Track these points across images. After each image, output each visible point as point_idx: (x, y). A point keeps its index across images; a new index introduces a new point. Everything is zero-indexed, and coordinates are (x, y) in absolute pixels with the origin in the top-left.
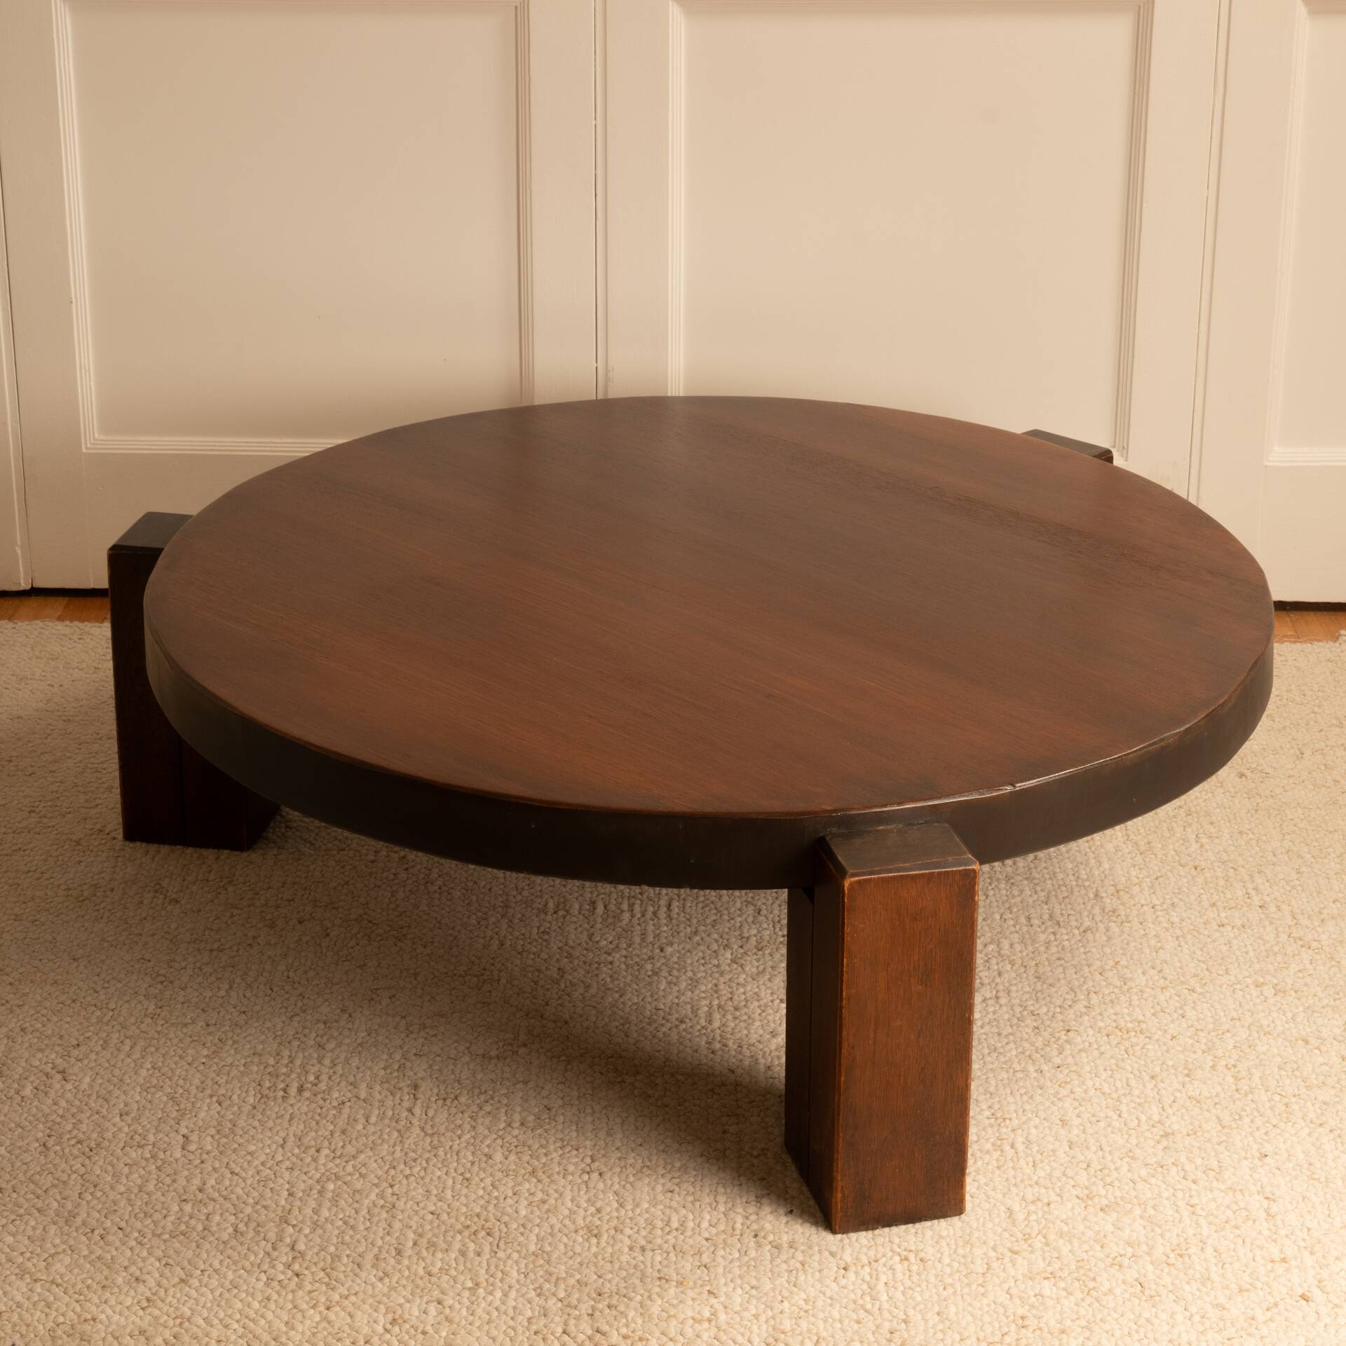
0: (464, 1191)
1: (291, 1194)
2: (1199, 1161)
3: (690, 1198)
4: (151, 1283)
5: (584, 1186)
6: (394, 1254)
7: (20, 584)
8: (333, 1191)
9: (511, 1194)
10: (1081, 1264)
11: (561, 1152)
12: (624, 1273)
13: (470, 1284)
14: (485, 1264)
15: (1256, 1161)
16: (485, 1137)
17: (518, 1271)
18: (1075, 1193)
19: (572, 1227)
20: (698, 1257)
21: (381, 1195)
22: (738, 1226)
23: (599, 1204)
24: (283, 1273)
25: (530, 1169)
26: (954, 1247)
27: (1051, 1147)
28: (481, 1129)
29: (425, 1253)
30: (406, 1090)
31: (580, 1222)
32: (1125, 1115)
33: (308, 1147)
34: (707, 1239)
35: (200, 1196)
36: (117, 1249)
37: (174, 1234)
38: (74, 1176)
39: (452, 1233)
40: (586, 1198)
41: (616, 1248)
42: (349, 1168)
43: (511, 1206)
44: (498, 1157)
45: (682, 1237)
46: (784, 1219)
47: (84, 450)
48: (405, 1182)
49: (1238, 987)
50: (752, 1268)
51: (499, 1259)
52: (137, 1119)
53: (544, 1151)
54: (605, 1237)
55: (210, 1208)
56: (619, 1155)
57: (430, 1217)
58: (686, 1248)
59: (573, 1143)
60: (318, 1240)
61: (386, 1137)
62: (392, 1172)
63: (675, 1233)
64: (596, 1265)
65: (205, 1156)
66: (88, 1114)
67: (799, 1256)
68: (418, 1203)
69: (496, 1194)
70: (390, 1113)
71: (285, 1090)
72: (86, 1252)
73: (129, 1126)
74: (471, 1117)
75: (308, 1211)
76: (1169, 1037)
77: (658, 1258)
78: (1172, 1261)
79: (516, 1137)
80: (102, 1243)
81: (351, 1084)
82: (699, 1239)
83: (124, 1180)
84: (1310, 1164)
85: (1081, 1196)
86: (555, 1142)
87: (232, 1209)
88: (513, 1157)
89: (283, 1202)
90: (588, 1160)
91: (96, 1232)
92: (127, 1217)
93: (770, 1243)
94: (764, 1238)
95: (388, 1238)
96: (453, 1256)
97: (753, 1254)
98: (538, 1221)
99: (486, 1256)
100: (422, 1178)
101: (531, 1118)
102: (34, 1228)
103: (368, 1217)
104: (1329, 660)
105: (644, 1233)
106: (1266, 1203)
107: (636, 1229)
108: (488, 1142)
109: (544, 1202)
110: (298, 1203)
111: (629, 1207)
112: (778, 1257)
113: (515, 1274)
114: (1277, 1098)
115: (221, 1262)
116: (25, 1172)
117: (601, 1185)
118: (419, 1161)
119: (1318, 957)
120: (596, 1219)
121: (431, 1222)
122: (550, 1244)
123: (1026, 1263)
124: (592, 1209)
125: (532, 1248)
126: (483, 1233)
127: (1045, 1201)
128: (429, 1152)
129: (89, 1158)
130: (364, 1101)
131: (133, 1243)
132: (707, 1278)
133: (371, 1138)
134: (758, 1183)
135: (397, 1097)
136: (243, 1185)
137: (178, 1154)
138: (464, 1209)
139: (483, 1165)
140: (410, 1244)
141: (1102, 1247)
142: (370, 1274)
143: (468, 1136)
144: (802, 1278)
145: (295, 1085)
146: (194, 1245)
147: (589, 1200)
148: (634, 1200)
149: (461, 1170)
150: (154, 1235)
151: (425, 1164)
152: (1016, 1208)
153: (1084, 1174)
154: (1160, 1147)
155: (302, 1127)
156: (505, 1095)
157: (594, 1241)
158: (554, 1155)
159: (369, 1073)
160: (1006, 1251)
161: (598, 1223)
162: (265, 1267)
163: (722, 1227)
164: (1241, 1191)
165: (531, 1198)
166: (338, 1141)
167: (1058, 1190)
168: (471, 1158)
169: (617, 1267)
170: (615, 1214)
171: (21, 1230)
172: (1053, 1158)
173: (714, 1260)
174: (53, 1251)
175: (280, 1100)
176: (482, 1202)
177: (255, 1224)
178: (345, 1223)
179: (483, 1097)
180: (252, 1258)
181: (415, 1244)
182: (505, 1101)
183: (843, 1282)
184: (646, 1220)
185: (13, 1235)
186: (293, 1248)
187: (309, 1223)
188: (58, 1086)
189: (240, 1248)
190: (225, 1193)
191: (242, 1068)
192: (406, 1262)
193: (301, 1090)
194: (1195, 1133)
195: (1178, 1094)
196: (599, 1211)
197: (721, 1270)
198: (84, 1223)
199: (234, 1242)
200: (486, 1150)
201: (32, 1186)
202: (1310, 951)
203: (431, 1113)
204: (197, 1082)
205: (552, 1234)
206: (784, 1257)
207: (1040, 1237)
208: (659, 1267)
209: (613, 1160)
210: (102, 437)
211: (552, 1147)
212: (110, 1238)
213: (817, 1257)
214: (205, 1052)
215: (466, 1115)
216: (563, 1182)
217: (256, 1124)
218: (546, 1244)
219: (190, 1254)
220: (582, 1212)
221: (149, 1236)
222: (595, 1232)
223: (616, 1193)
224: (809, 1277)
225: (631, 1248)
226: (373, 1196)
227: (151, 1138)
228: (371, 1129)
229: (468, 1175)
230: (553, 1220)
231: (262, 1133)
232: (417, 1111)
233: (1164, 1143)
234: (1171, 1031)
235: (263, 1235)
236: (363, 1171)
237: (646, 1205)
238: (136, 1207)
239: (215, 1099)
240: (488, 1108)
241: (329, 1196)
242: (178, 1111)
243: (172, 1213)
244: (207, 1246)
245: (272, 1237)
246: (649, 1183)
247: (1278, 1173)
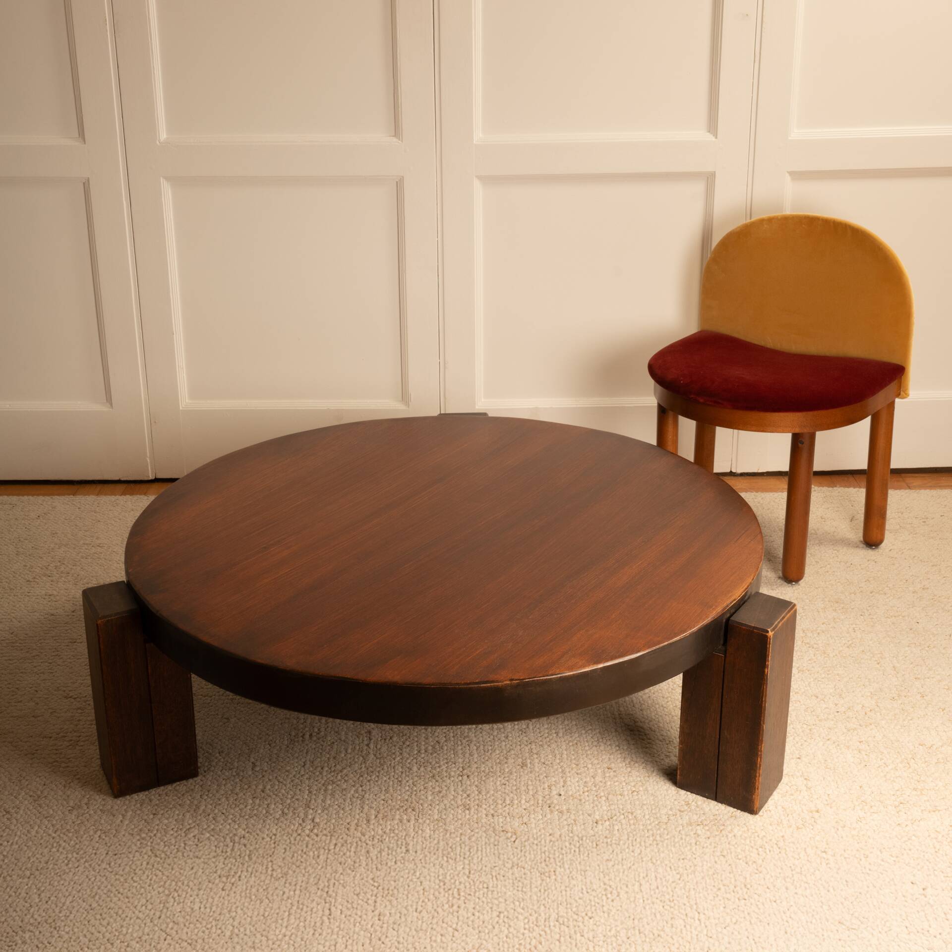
0: (399, 788)
1: (310, 792)
5: (460, 783)
6: (365, 822)
7: (149, 477)
8: (332, 789)
9: (423, 789)
10: (716, 817)
11: (446, 765)
12: (484, 829)
14: (412, 826)
16: (408, 759)
17: (430, 829)
19: (456, 805)
20: (521, 819)
21: (357, 791)
22: (540, 802)
23: (468, 792)
25: (431, 775)
28: (405, 755)
29: (381, 822)
30: (365, 735)
31: (460, 802)
33: (317, 767)
34: (525, 809)
35: (263, 794)
36: (222, 825)
37: (251, 816)
38: (197, 786)
39: (394, 810)
40: (461, 789)
41: (479, 815)
42: (339, 777)
43: (423, 795)
44: (415, 769)
45: (512, 808)
47: (181, 408)
48: (368, 783)
50: (549, 824)
51: (420, 823)
52: (228, 755)
53: (438, 765)
54: (473, 810)
55: (269, 801)
56: (476, 766)
57: (383, 802)
58: (515, 814)
59: (452, 760)
60: (326, 817)
61: (357, 760)
62: (361, 779)
63: (508, 807)
64: (469, 824)
65: (264, 773)
67: (573, 817)
68: (376, 795)
69: (415, 789)
70: (358, 748)
71: (302, 737)
72: (205, 827)
73: (224, 759)
74: (399, 748)
75: (320, 801)
77: (501, 820)
79: (423, 758)
80: (214, 822)
81: (337, 732)
82: (520, 809)
83: (223, 787)
84: (825, 761)
86: (443, 760)
87: (280, 801)
88: (422, 769)
89: (306, 797)
90: (461, 769)
91: (211, 816)
92: (226, 807)
93: (557, 810)
94: (554, 808)
95: (361, 814)
96: (396, 822)
97: (549, 816)
98: (437, 802)
99: (412, 822)
100: (377, 781)
101: (430, 748)
102: (178, 815)
103: (350, 803)
105: (492, 807)
106: (805, 782)
107: (488, 805)
108: (409, 761)
109: (440, 792)
110: (314, 797)
111: (484, 794)
112: (562, 817)
113: (428, 831)
114: (805, 726)
115: (277, 830)
117: (468, 783)
118: (374, 772)
119: (817, 652)
120: (467, 800)
121: (383, 804)
122: (445, 814)
123: (687, 818)
124: (465, 795)
125: (436, 817)
126: (410, 810)
128: (379, 767)
129: (204, 776)
130: (344, 741)
131: (230, 821)
132: (527, 830)
133: (349, 761)
135: (361, 739)
136: (285, 788)
137: (250, 773)
138: (399, 797)
139: (408, 773)
140: (373, 817)
143: (399, 758)
144: (575, 828)
145: (308, 734)
146: (262, 821)
147: (463, 791)
148: (486, 789)
149: (396, 776)
150: (241, 816)
151: (378, 774)
155: (313, 756)
156: (416, 736)
157: (467, 812)
158: (444, 767)
159: (345, 726)
161: (469, 802)
162: (299, 832)
163: (532, 802)
164: (792, 775)
165: (433, 791)
166: (332, 762)
168: (401, 770)
169: (480, 826)
170: (477, 797)
171: (171, 816)
173: (529, 820)
174: (188, 827)
175: (301, 742)
176: (408, 793)
177: (292, 809)
178: (339, 806)
179: (404, 738)
180: (292, 827)
181: (376, 817)
182: (416, 739)
183: (596, 830)
184: (493, 800)
185: (167, 819)
186: (313, 821)
187: (320, 807)
189: (285, 822)
190: (276, 792)
191: (280, 726)
192: (372, 827)
193: (311, 735)
196: (468, 796)
197: (533, 826)
198: (204, 811)
199: (282, 819)
200: (408, 765)
201: (176, 792)
202: (813, 650)
203: (379, 747)
204: (257, 734)
205: (445, 809)
206: (564, 817)
207: (693, 803)
208: (501, 825)
209: (473, 769)
210: (190, 402)
211: (442, 763)
212: (219, 819)
213: (581, 817)
215: (397, 747)
216: (448, 781)
217: (290, 755)
218: (443, 815)
219: (260, 826)
220: (460, 797)
221: (238, 816)
222: (468, 807)
223: (476, 786)
224: (578, 827)
225: (487, 815)
226: (352, 792)
227: (236, 764)
228: (349, 756)
229: (400, 779)
230: (446, 802)
231: (293, 760)
232: (372, 746)
235: (297, 814)
236: (346, 778)
237: (492, 792)
238: (230, 802)
239: (267, 743)
240: (408, 743)
241: (330, 792)
242: (248, 750)
243: (249, 804)
244: (269, 821)
245: (302, 815)
246: (493, 781)
247: (810, 765)
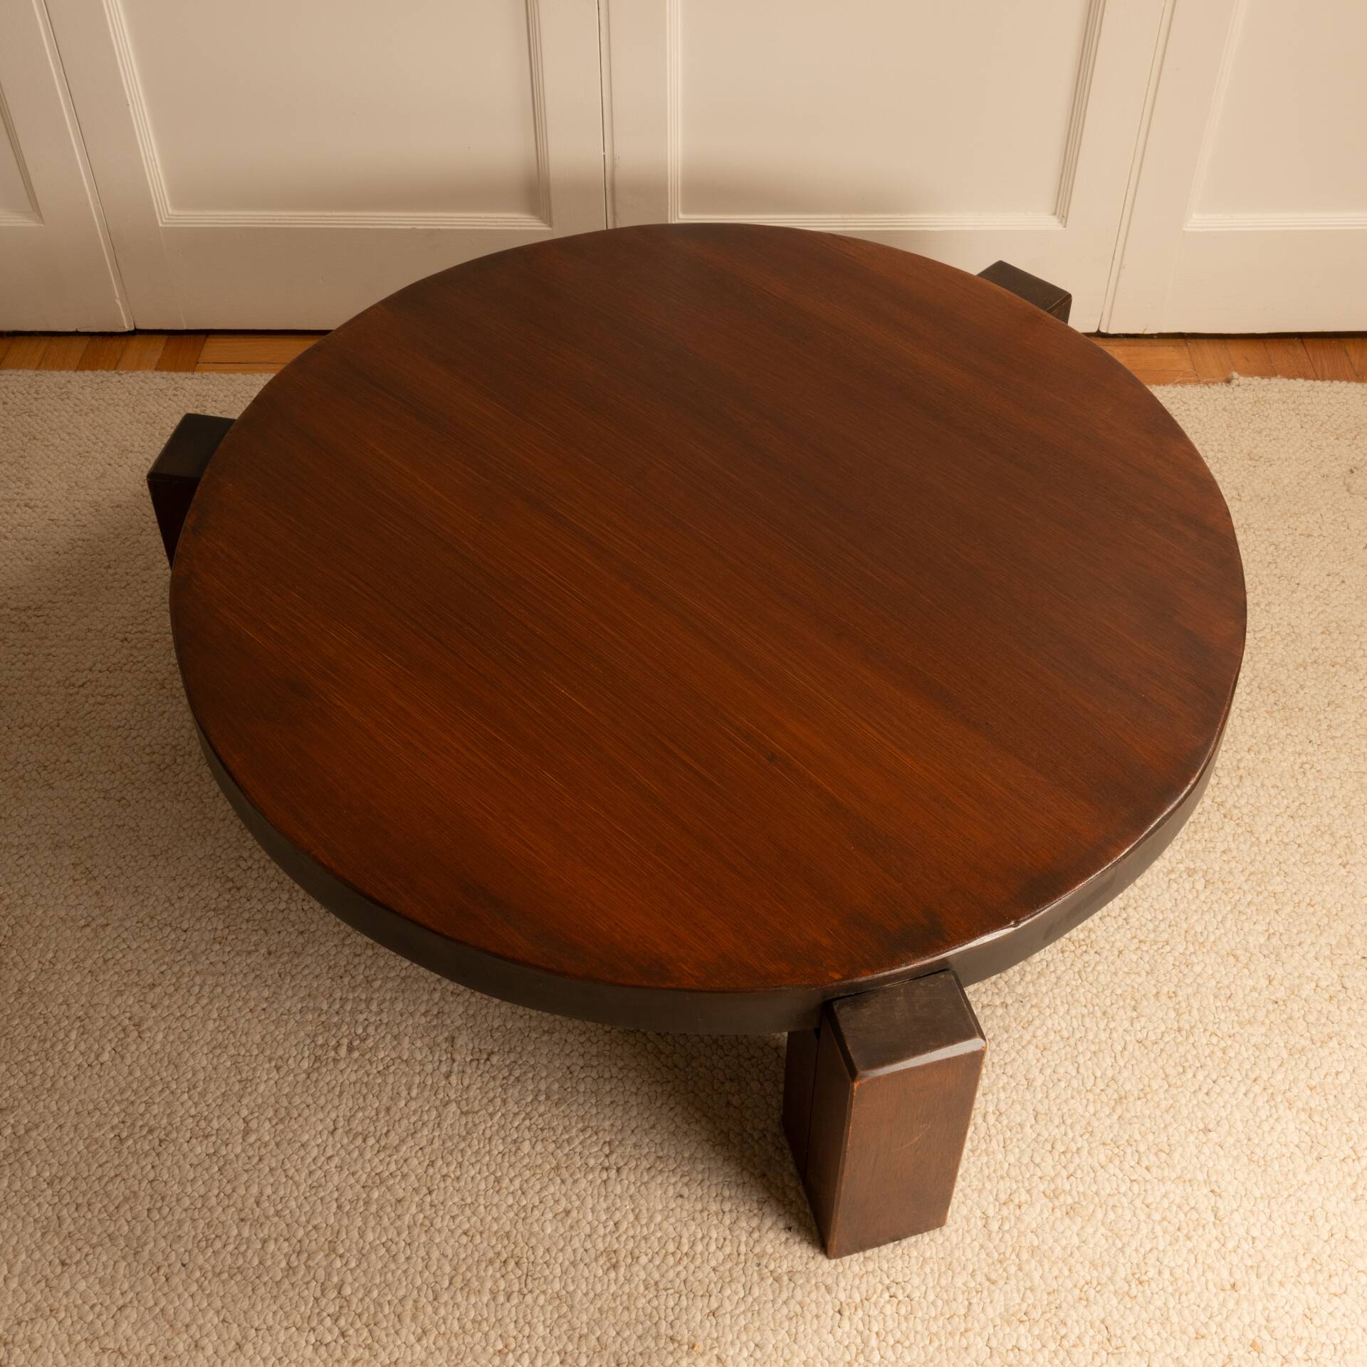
0: (496, 1198)
1: (339, 1207)
2: (1151, 1137)
3: (699, 1207)
4: (210, 1351)
5: (603, 1190)
6: (431, 1299)
7: (123, 323)
8: (377, 1202)
9: (537, 1202)
10: (1052, 1298)
11: (582, 1138)
12: (640, 1329)
13: (500, 1346)
14: (514, 1313)
15: (1201, 1135)
16: (516, 1115)
17: (544, 1323)
18: (1042, 1188)
19: (593, 1253)
20: (707, 1300)
21: (420, 1206)
22: (743, 1247)
23: (617, 1216)
24: (330, 1330)
25: (554, 1163)
26: (937, 1275)
27: (1018, 1120)
28: (511, 1104)
29: (459, 1297)
30: (444, 1046)
31: (600, 1245)
32: (1082, 1070)
33: (356, 1135)
34: (715, 1270)
35: (257, 1212)
36: (179, 1297)
37: (232, 1272)
38: (144, 1183)
39: (484, 1264)
40: (605, 1206)
41: (633, 1285)
42: (393, 1166)
43: (538, 1221)
44: (526, 1147)
45: (692, 1267)
46: (783, 1236)
47: (161, 225)
48: (442, 1185)
49: (1173, 876)
50: (756, 1314)
51: (527, 1305)
52: (203, 1094)
53: (567, 1136)
54: (622, 1268)
55: (266, 1231)
56: (634, 1140)
57: (464, 1239)
58: (696, 1285)
59: (593, 1124)
60: (363, 1279)
61: (426, 1117)
62: (431, 1171)
63: (685, 1261)
64: (614, 1313)
65: (263, 1151)
66: (160, 1088)
67: (798, 1294)
68: (453, 1219)
69: (524, 1202)
70: (430, 1082)
71: (336, 1049)
72: (151, 1303)
73: (196, 1106)
74: (502, 1086)
75: (355, 1233)
76: (1116, 953)
77: (671, 1303)
78: (1134, 1292)
79: (542, 1115)
80: (166, 1288)
81: (395, 1038)
82: (707, 1269)
83: (189, 1189)
84: (1249, 1140)
85: (1048, 1192)
86: (577, 1123)
87: (285, 1232)
88: (539, 1147)
89: (332, 1220)
90: (607, 1150)
91: (162, 1271)
92: (190, 1247)
93: (772, 1273)
94: (766, 1266)
95: (426, 1274)
96: (485, 1299)
97: (756, 1291)
98: (561, 1243)
99: (515, 1300)
100: (458, 1180)
101: (556, 1086)
102: (105, 1267)
103: (408, 1240)
104: (1224, 409)
105: (657, 1261)
106: (1213, 1199)
107: (650, 1255)
108: (517, 1123)
109: (567, 1213)
110: (346, 1220)
111: (644, 1221)
112: (779, 1295)
113: (541, 1328)
114: (1215, 1040)
115: (274, 1315)
116: (100, 1179)
117: (618, 1189)
118: (455, 1154)
119: (1240, 831)
120: (614, 1240)
121: (465, 1248)
122: (573, 1280)
123: (1002, 1298)
124: (611, 1224)
125: (557, 1286)
126: (512, 1264)
127: (1016, 1201)
128: (465, 1139)
129: (158, 1155)
130: (407, 1063)
131: (194, 1288)
132: (716, 1335)
133: (412, 1120)
134: (759, 1181)
135: (436, 1058)
136: (296, 1193)
137: (239, 1148)
138: (495, 1227)
139: (513, 1158)
140: (446, 1282)
141: (1070, 1270)
142: (409, 1331)
143: (499, 1115)
144: (802, 1328)
145: (345, 1041)
146: (250, 1288)
147: (608, 1211)
148: (648, 1209)
149: (493, 1166)
150: (214, 1274)
151: (460, 1159)
152: (991, 1213)
153: (1049, 1159)
154: (1115, 1117)
155: (350, 1104)
156: (532, 1054)
157: (613, 1274)
158: (577, 1142)
160: (984, 1279)
161: (616, 1245)
162: (314, 1322)
163: (728, 1250)
164: (1190, 1181)
165: (555, 1208)
167: (1027, 1184)
168: (502, 1147)
169: (633, 1317)
170: (631, 1233)
171: (93, 1270)
172: (1020, 1136)
173: (722, 1304)
174: (120, 1303)
175: (331, 1065)
176: (512, 1215)
177: (306, 1255)
178: (388, 1250)
179: (512, 1057)
180: (303, 1308)
181: (451, 1282)
182: (532, 1062)
183: (839, 1333)
184: (659, 1241)
185: (85, 1277)
186: (340, 1291)
187: (355, 1252)
188: (133, 1048)
189: (291, 1293)
190: (279, 1207)
191: (298, 1017)
192: (442, 1312)
193: (350, 1048)
194: (1145, 1095)
195: (1128, 1038)
196: (617, 1226)
197: (728, 1320)
198: (151, 1257)
199: (286, 1284)
200: (516, 1135)
201: (105, 1201)
202: (1232, 823)
203: (466, 1081)
204: (258, 1038)
205: (573, 1264)
206: (784, 1295)
207: (1014, 1257)
208: (671, 1318)
209: (628, 1150)
210: (176, 212)
211: (574, 1130)
212: (174, 1280)
213: (814, 1295)
214: (266, 993)
215: (497, 1083)
216: (584, 1182)
217: (310, 1100)
218: (569, 1280)
219: (246, 1303)
220: (601, 1229)
221: (210, 1274)
222: (614, 1260)
223: (632, 1199)
225: (646, 1286)
226: (413, 1209)
227: (215, 1124)
228: (413, 1105)
229: (499, 1174)
230: (576, 1242)
231: (315, 1114)
232: (454, 1078)
233: (1119, 1111)
234: (1118, 944)
235: (313, 1271)
236: (405, 1169)
237: (659, 1218)
238: (199, 1231)
239: (273, 1064)
240: (517, 1073)
241: (373, 1208)
242: (240, 1081)
243: (231, 1240)
244: (262, 1291)
245: (321, 1274)
246: (661, 1184)
247: (1221, 1153)
